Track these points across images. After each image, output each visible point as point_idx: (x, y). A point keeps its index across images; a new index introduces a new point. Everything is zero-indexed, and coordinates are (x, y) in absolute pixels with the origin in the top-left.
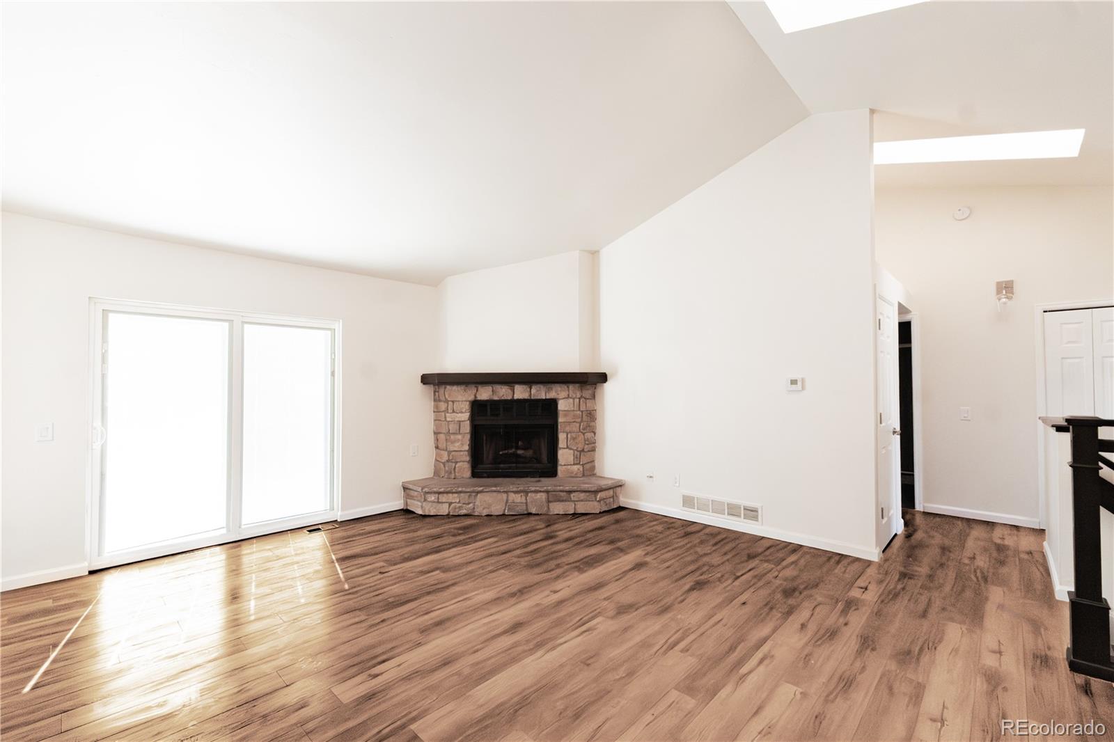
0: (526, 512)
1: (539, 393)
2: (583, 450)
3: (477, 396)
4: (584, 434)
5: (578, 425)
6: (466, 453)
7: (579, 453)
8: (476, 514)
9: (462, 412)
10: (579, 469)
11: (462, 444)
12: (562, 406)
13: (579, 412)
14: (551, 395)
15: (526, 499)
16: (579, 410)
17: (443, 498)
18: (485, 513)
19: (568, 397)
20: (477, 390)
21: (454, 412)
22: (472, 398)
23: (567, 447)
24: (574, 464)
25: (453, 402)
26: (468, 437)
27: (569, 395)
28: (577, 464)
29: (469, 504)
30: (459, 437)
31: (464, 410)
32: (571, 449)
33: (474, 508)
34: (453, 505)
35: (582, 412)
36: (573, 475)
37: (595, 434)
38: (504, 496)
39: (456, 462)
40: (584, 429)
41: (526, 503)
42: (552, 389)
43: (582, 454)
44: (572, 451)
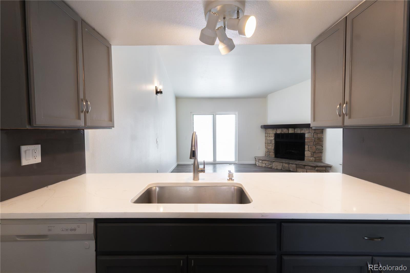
0: (288, 170)
1: (298, 131)
2: (315, 152)
3: (277, 132)
4: (316, 146)
5: (313, 143)
6: (273, 150)
7: (313, 153)
8: (273, 168)
9: (272, 137)
10: (313, 159)
11: (272, 147)
12: (307, 136)
13: (313, 138)
14: (302, 132)
15: (289, 166)
16: (314, 137)
17: (264, 162)
18: (276, 168)
19: (309, 133)
20: (277, 130)
21: (269, 137)
22: (275, 132)
23: (308, 151)
24: (311, 157)
25: (269, 134)
26: (274, 145)
27: (309, 132)
28: (312, 157)
29: (271, 165)
30: (271, 144)
31: (272, 136)
32: (309, 151)
33: (272, 166)
34: (266, 164)
35: (315, 138)
36: (310, 161)
37: (322, 147)
38: (282, 164)
39: (270, 152)
40: (316, 144)
41: (289, 167)
42: (303, 130)
43: (314, 154)
44: (310, 152)
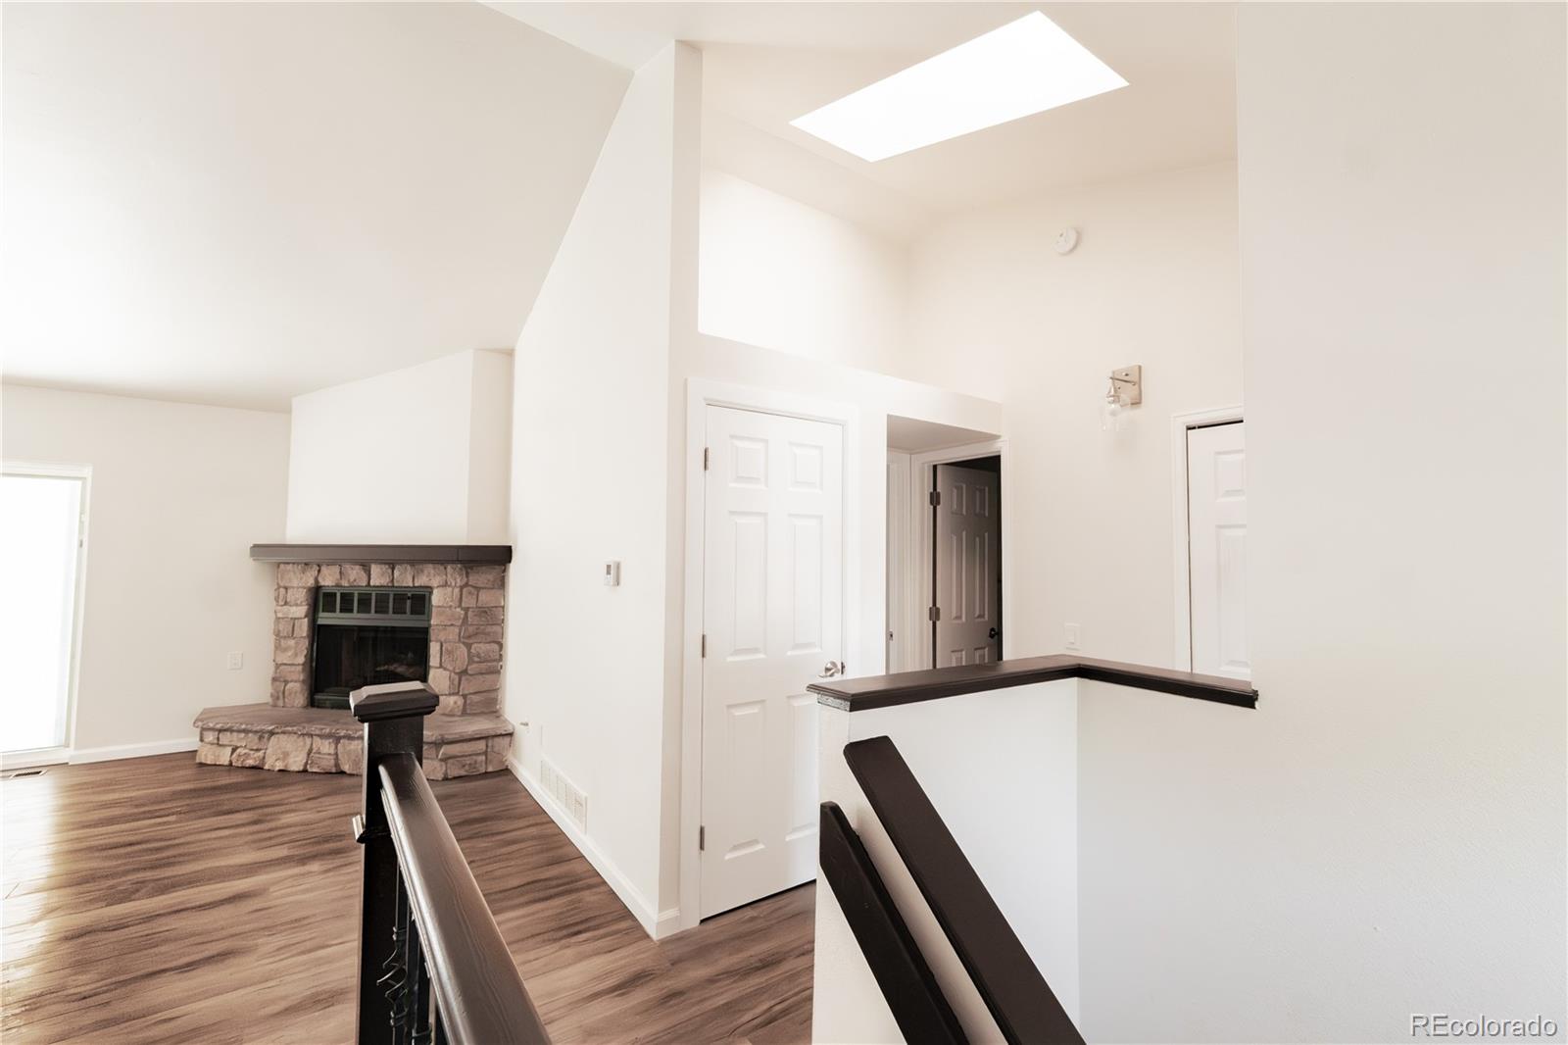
0: (334, 770)
1: (405, 578)
2: (465, 672)
3: (320, 580)
4: (469, 646)
5: (457, 630)
6: (300, 668)
7: (457, 677)
8: (266, 767)
9: (297, 605)
10: (455, 703)
11: (296, 655)
12: (436, 598)
13: (458, 610)
14: (422, 581)
15: (336, 748)
16: (460, 606)
17: (225, 738)
18: (279, 766)
19: (445, 585)
20: (319, 571)
21: (286, 603)
22: (311, 582)
23: (441, 666)
24: (450, 695)
25: (286, 588)
26: (306, 643)
27: (446, 583)
28: (453, 694)
29: (258, 750)
30: (292, 642)
31: (299, 602)
32: (445, 669)
33: (264, 758)
34: (238, 751)
35: (466, 610)
36: (447, 712)
37: (501, 646)
38: (308, 741)
39: (286, 682)
40: (469, 637)
41: (336, 754)
42: (422, 571)
43: (463, 678)
44: (448, 673)
